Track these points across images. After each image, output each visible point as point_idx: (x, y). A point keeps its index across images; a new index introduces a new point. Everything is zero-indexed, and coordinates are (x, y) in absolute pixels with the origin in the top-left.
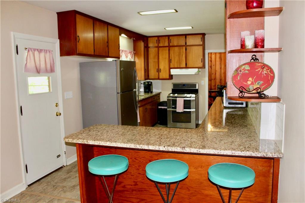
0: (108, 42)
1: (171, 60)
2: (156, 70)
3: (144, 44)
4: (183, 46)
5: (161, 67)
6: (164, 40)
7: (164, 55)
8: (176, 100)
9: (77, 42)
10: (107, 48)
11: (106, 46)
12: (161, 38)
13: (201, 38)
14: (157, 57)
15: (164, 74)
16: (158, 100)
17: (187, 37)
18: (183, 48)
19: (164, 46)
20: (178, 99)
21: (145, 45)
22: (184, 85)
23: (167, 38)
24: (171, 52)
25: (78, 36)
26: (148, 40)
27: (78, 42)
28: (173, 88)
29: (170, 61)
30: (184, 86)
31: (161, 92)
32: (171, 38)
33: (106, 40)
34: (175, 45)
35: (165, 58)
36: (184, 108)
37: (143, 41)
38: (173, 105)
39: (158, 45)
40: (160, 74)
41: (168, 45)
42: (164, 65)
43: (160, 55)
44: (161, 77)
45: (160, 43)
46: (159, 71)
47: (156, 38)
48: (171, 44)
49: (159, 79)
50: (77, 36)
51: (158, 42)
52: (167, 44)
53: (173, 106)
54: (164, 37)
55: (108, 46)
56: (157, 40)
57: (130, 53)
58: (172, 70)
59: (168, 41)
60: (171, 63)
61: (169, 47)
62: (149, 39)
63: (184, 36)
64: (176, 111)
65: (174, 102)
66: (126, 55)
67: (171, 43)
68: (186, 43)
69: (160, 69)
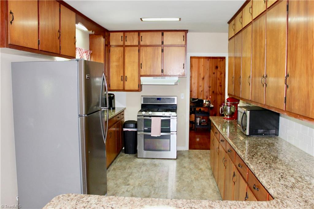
0: (59, 31)
1: (141, 64)
2: (120, 78)
3: (105, 40)
4: (158, 46)
5: (128, 74)
6: (133, 37)
7: (132, 57)
8: (151, 120)
9: (9, 23)
10: (59, 40)
11: (57, 38)
12: (128, 33)
13: (184, 36)
14: (121, 60)
15: (131, 84)
16: (122, 120)
17: (165, 33)
18: (158, 49)
19: (132, 44)
20: (152, 118)
21: (106, 43)
22: (158, 99)
23: (137, 34)
24: (143, 54)
25: (11, 13)
26: (109, 35)
27: (11, 23)
28: (142, 103)
29: (140, 66)
30: (158, 101)
31: (125, 109)
32: (142, 34)
33: (58, 28)
34: (148, 44)
35: (134, 62)
36: (162, 132)
37: (104, 37)
38: (145, 126)
39: (124, 43)
40: (126, 83)
41: (138, 44)
42: (131, 71)
43: (126, 57)
44: (126, 88)
45: (126, 41)
46: (124, 79)
47: (122, 34)
48: (142, 43)
49: (124, 90)
50: (9, 11)
51: (124, 38)
52: (136, 43)
53: (145, 129)
54: (133, 33)
55: (59, 38)
56: (122, 37)
57: (86, 52)
58: (142, 78)
59: (138, 39)
60: (141, 68)
61: (139, 46)
62: (111, 34)
63: (161, 33)
64: (151, 135)
65: (148, 123)
66: (80, 56)
67: (142, 41)
68: (163, 43)
69: (126, 77)
